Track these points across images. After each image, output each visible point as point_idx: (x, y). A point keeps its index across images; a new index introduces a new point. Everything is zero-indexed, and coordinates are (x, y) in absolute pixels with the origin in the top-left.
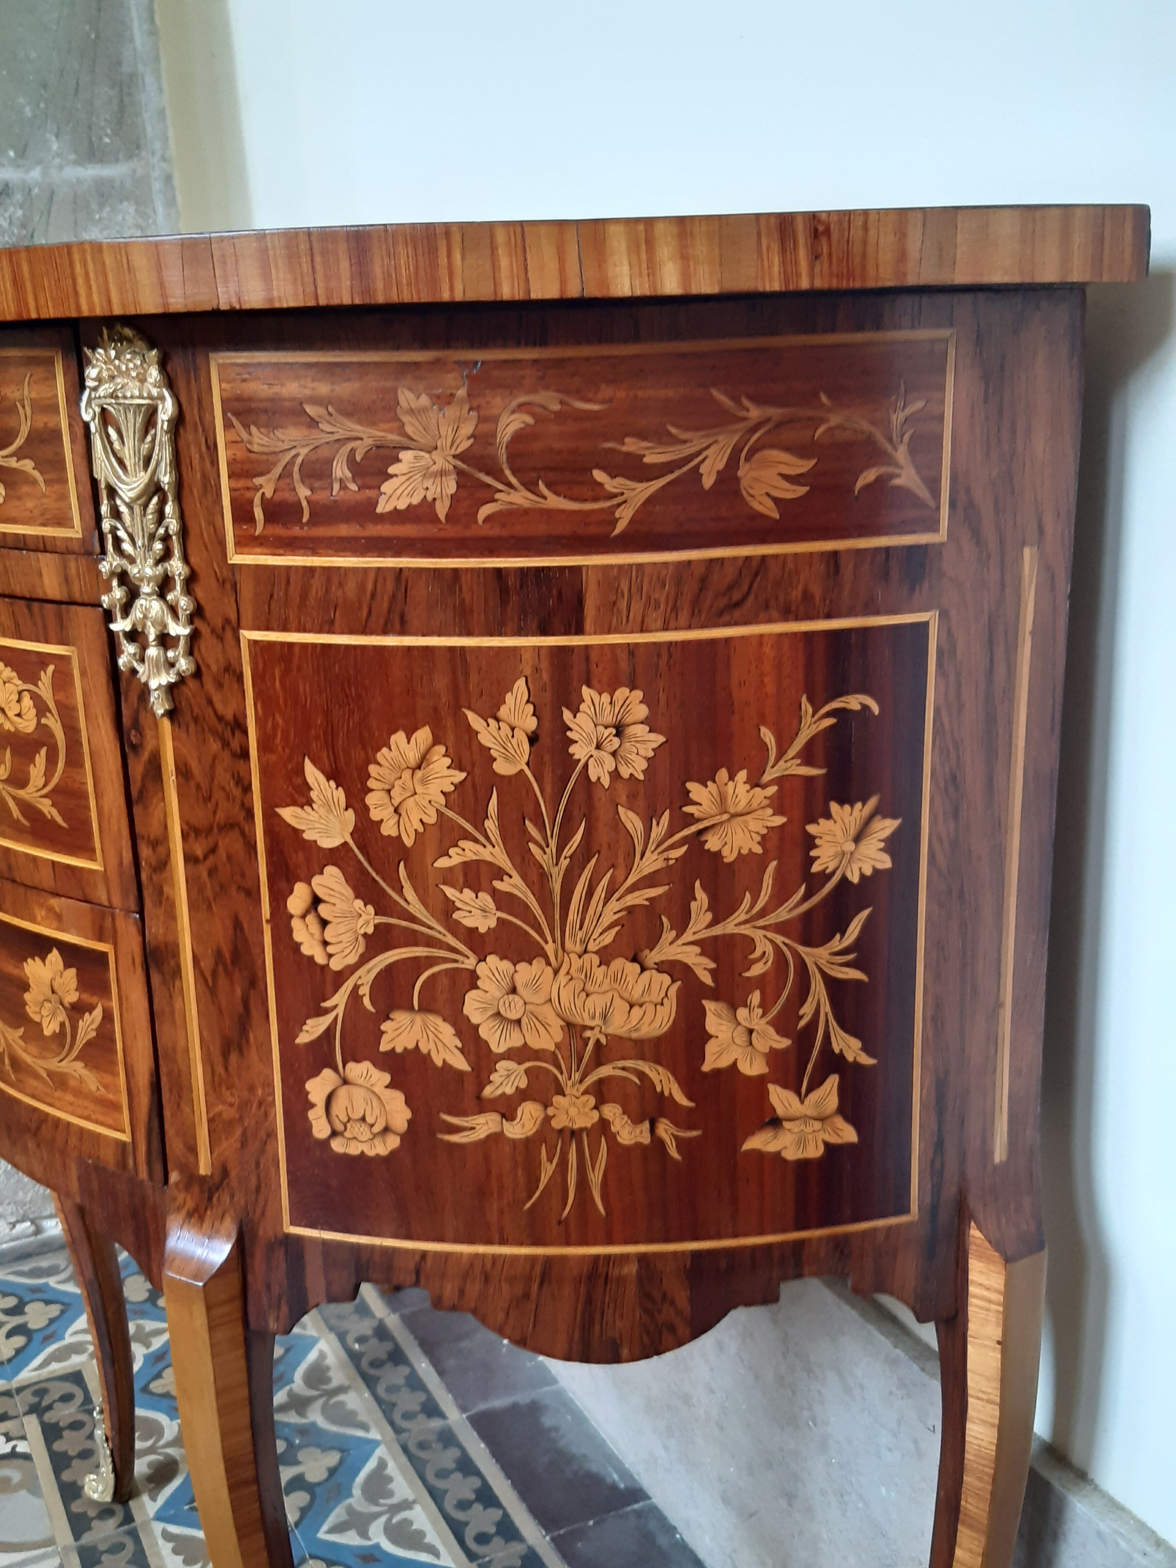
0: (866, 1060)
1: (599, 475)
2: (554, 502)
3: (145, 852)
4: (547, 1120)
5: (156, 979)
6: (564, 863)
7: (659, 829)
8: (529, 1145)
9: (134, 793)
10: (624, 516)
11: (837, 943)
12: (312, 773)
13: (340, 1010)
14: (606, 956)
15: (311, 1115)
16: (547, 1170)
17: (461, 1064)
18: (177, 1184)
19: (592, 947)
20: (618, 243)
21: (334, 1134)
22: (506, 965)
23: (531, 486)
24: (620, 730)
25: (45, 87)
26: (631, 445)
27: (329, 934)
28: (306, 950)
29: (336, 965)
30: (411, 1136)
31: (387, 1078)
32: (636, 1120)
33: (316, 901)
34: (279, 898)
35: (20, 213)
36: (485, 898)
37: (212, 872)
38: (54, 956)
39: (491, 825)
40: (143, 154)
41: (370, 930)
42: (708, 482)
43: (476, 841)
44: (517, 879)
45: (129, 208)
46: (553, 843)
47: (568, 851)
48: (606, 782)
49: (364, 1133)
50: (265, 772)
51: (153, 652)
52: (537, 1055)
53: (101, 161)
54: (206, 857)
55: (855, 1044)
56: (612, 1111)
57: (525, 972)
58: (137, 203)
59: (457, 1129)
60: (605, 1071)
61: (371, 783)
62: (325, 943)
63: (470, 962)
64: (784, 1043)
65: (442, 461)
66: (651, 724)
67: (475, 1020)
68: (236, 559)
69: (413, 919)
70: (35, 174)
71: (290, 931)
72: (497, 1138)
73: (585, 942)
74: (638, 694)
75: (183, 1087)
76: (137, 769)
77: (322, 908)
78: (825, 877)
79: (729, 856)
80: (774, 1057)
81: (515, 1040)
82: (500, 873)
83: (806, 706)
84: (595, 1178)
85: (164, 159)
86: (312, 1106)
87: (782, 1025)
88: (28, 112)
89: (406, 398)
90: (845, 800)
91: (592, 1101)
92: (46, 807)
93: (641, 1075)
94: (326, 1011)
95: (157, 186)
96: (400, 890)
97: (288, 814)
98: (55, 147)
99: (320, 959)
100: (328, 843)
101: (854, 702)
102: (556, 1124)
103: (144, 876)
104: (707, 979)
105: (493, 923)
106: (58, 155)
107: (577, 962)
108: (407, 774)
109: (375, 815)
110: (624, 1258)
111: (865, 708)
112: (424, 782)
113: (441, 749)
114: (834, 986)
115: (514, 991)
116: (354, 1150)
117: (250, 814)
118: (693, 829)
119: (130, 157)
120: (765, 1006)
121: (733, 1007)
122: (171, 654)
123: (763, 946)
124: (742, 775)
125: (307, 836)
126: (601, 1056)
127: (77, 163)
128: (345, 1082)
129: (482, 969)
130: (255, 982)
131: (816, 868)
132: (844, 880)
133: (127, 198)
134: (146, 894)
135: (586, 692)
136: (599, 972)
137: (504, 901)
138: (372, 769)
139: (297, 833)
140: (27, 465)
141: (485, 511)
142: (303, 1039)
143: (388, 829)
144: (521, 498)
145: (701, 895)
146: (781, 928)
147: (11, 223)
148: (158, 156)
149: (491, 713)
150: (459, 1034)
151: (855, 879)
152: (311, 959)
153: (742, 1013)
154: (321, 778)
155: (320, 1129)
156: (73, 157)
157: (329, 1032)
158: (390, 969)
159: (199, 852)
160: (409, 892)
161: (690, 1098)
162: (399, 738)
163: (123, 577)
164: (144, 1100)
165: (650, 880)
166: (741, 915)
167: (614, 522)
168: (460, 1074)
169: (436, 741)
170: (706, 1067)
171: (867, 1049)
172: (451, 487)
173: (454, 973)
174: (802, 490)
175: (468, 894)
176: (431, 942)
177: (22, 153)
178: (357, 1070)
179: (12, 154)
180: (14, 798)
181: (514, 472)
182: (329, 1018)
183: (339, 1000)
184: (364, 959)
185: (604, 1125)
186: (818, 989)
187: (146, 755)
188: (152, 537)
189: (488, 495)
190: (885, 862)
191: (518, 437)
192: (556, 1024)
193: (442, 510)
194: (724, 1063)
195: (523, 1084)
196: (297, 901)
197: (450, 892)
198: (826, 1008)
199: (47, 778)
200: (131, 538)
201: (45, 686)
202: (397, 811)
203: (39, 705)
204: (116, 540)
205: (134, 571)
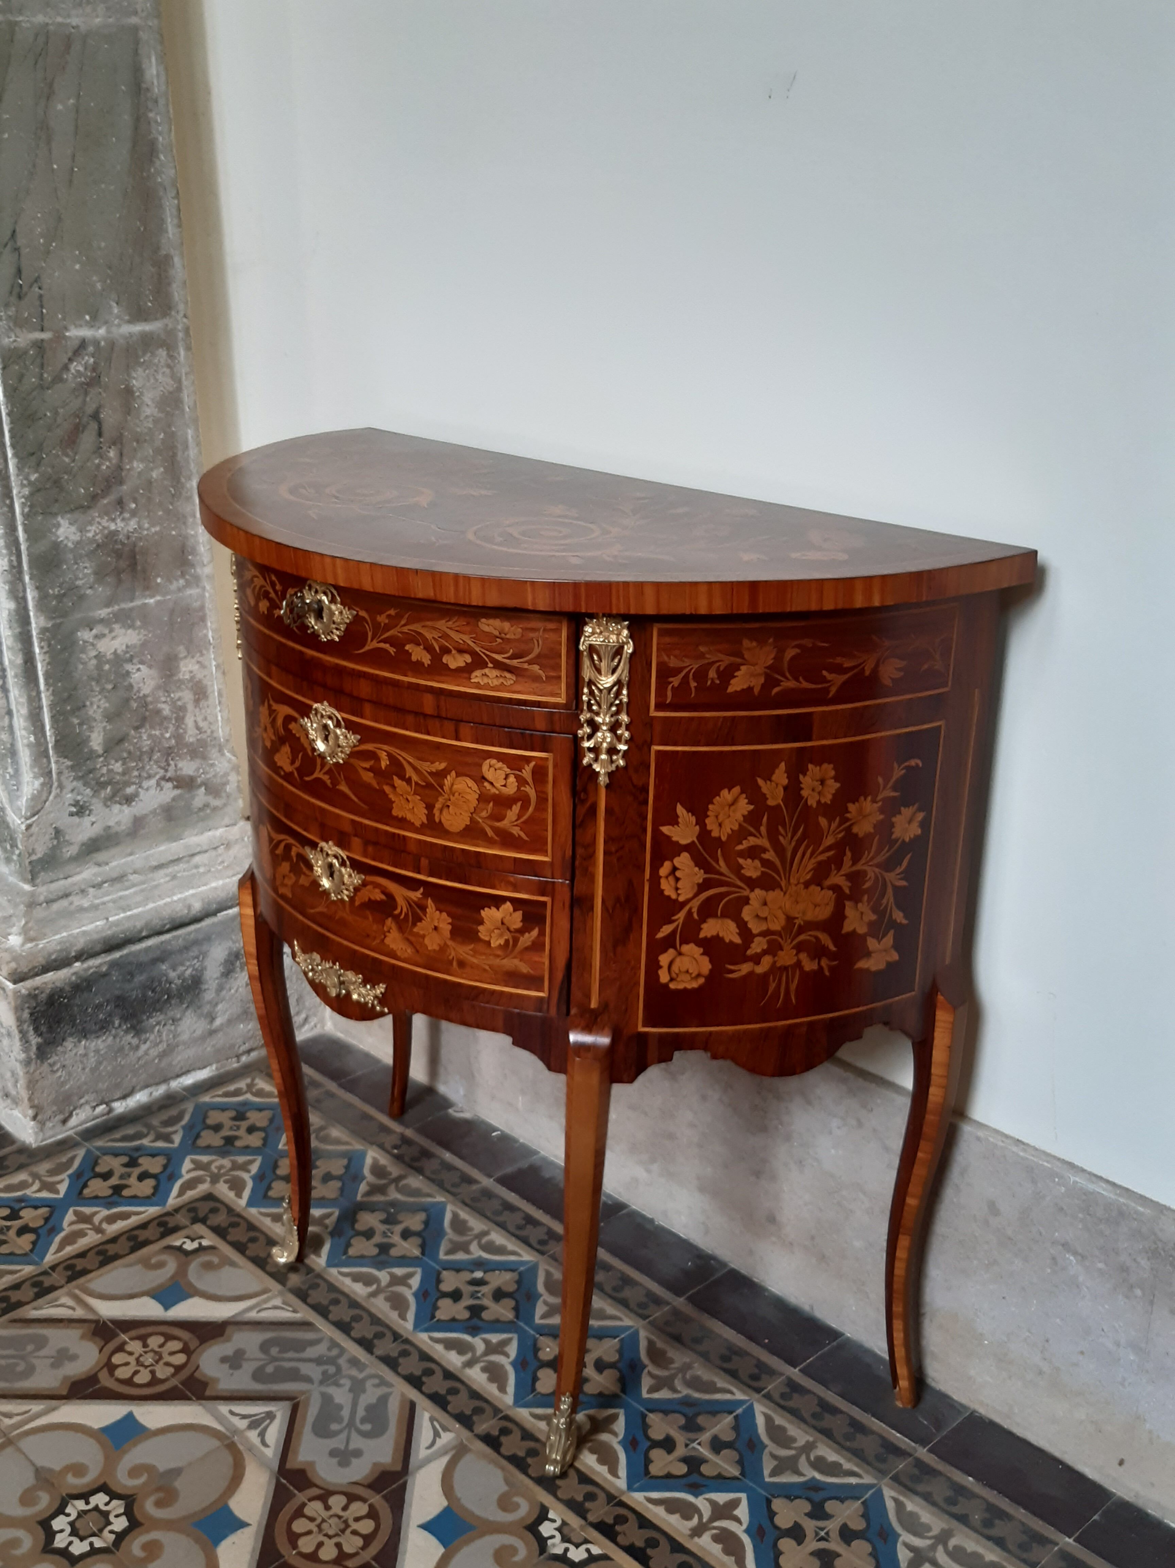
0: (905, 922)
1: (825, 673)
2: (805, 685)
3: (580, 851)
4: (775, 962)
5: (577, 912)
6: (793, 843)
7: (834, 826)
8: (765, 976)
9: (578, 822)
10: (833, 690)
11: (899, 870)
12: (680, 810)
13: (681, 921)
14: (807, 885)
15: (660, 972)
16: (772, 986)
17: (737, 940)
18: (575, 1015)
19: (802, 881)
20: (859, 586)
21: (672, 980)
22: (763, 893)
23: (797, 680)
24: (822, 782)
25: (110, 268)
26: (839, 660)
27: (679, 885)
28: (666, 893)
29: (681, 899)
30: (710, 978)
31: (701, 950)
32: (812, 958)
33: (675, 869)
34: (655, 869)
35: (92, 360)
36: (757, 863)
37: (619, 859)
38: (508, 906)
39: (763, 829)
40: (173, 313)
41: (701, 881)
42: (867, 673)
43: (755, 836)
44: (772, 853)
45: (162, 353)
46: (790, 835)
47: (796, 838)
48: (814, 805)
49: (688, 977)
50: (655, 810)
51: (604, 757)
52: (773, 933)
53: (146, 320)
54: (617, 851)
55: (901, 914)
56: (803, 956)
57: (771, 895)
58: (168, 349)
59: (732, 971)
60: (802, 937)
61: (709, 813)
62: (677, 889)
63: (746, 893)
64: (874, 917)
65: (759, 669)
66: (836, 779)
67: (746, 919)
68: (653, 713)
69: (722, 874)
70: (102, 332)
71: (659, 883)
72: (751, 973)
73: (798, 879)
74: (832, 766)
75: (587, 966)
76: (582, 810)
77: (678, 874)
78: (897, 840)
79: (861, 835)
80: (871, 924)
81: (764, 927)
82: (765, 850)
83: (896, 765)
84: (793, 987)
85: (185, 316)
86: (661, 967)
87: (874, 910)
88: (99, 286)
89: (746, 643)
90: (907, 805)
91: (795, 952)
92: (516, 831)
93: (816, 938)
94: (674, 921)
95: (181, 335)
96: (717, 862)
97: (665, 829)
98: (116, 311)
99: (674, 896)
100: (683, 842)
101: (913, 762)
102: (778, 965)
103: (577, 863)
104: (847, 891)
105: (758, 873)
106: (118, 317)
107: (794, 888)
108: (727, 808)
109: (709, 828)
110: (801, 1024)
111: (917, 765)
112: (734, 811)
113: (744, 796)
114: (896, 888)
115: (765, 904)
116: (681, 986)
117: (645, 830)
118: (848, 824)
119: (165, 315)
120: (869, 901)
121: (857, 902)
122: (615, 757)
123: (871, 874)
124: (869, 798)
125: (674, 839)
126: (801, 930)
127: (129, 322)
128: (680, 954)
129: (752, 896)
130: (636, 911)
131: (894, 837)
132: (904, 841)
133: (161, 346)
134: (577, 873)
135: (810, 766)
136: (804, 892)
137: (766, 863)
138: (710, 806)
139: (668, 838)
140: (536, 668)
141: (776, 690)
142: (660, 935)
143: (715, 834)
144: (791, 684)
145: (849, 854)
146: (878, 866)
147: (86, 369)
148: (182, 314)
149: (768, 778)
150: (738, 927)
151: (907, 840)
152: (669, 897)
153: (860, 905)
154: (685, 812)
155: (664, 977)
156: (127, 318)
157: (674, 932)
158: (708, 899)
159: (613, 849)
160: (722, 863)
161: (835, 946)
162: (725, 792)
163: (591, 723)
164: (560, 975)
165: (829, 849)
166: (863, 861)
167: (828, 692)
168: (737, 945)
169: (742, 792)
170: (844, 932)
171: (906, 917)
172: (762, 680)
173: (739, 898)
174: (902, 674)
175: (749, 861)
176: (728, 884)
177: (94, 318)
178: (686, 948)
179: (87, 317)
180: (491, 827)
181: (790, 672)
182: (675, 924)
183: (681, 916)
184: (696, 895)
185: (798, 964)
186: (890, 891)
187: (588, 804)
188: (612, 705)
189: (778, 683)
190: (919, 832)
191: (793, 658)
192: (782, 918)
193: (756, 691)
194: (850, 929)
195: (765, 947)
196: (664, 871)
197: (741, 861)
198: (892, 900)
199: (519, 817)
200: (599, 704)
201: (527, 772)
202: (720, 825)
203: (521, 781)
204: (590, 705)
205: (599, 720)
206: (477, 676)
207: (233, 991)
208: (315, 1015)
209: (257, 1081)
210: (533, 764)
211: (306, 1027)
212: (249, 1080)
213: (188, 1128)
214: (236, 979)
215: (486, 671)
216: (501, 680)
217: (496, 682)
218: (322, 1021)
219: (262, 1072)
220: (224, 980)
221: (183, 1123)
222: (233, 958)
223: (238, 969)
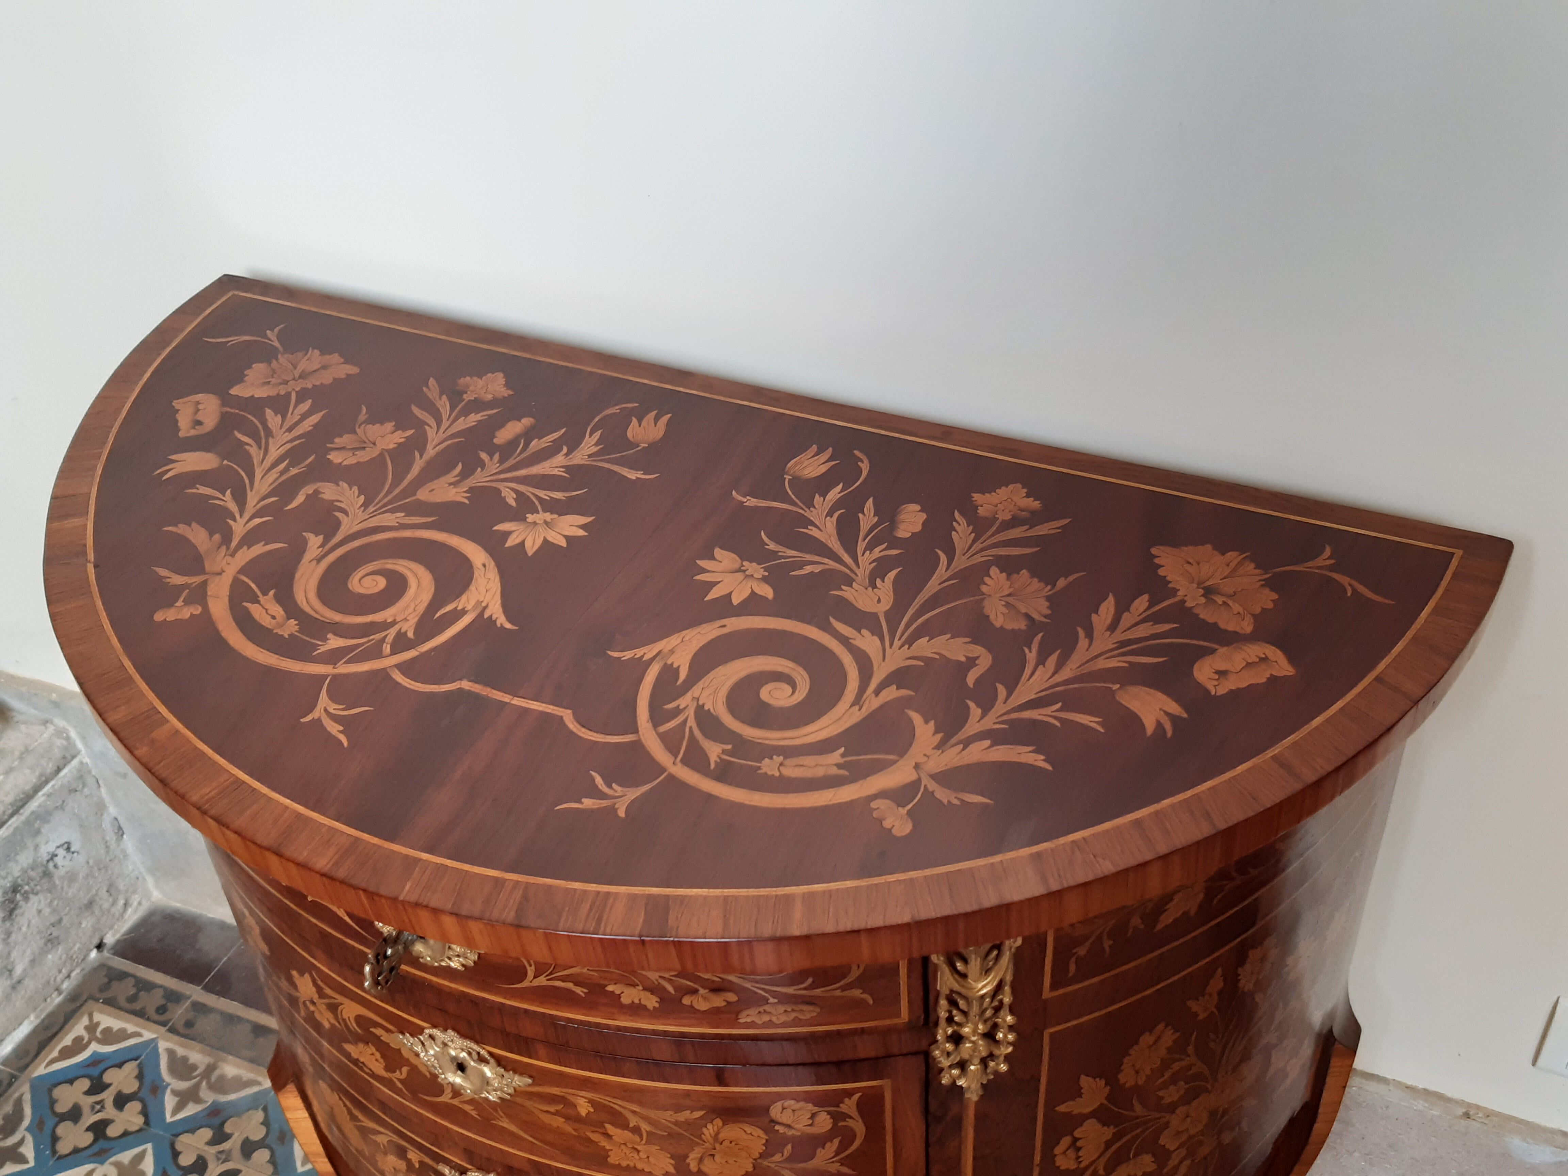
12: (1084, 1081)
22: (1186, 1107)
24: (1263, 959)
27: (1081, 1153)
28: (1064, 1167)
29: (1083, 1165)
33: (1076, 1140)
34: (1048, 1151)
36: (1181, 1084)
37: (996, 1159)
39: (1190, 1048)
41: (1110, 1137)
43: (1180, 1060)
44: (1199, 1064)
46: (1221, 1035)
47: (1227, 1033)
48: (1252, 988)
50: (1049, 1095)
51: (974, 1069)
52: (1194, 1136)
54: (993, 1153)
57: (1195, 1104)
61: (1123, 1067)
62: (1078, 1158)
63: (1166, 1119)
67: (1164, 1143)
68: (1048, 996)
69: (1136, 1118)
71: (1054, 1161)
73: (1227, 1069)
76: (938, 1127)
77: (1079, 1144)
81: (1184, 1138)
82: (1191, 1067)
92: (833, 1168)
96: (1131, 1109)
97: (1063, 1108)
99: (1073, 1167)
100: (1088, 1110)
105: (1182, 1093)
107: (1221, 1081)
108: (1147, 1051)
109: (1122, 1082)
112: (1156, 1050)
113: (1169, 1028)
115: (1187, 1116)
117: (1034, 1120)
122: (992, 1064)
125: (1075, 1112)
129: (1173, 1118)
135: (1251, 952)
137: (1191, 1078)
138: (1125, 1060)
139: (1067, 1114)
140: (856, 992)
143: (1129, 1084)
149: (1200, 994)
152: (1067, 1170)
154: (1090, 1080)
158: (1118, 1150)
159: (988, 1152)
160: (1137, 1107)
162: (1145, 1037)
163: (953, 1037)
169: (1167, 1026)
173: (1157, 1128)
175: (1171, 1087)
176: (1144, 1123)
180: (791, 1169)
184: (1103, 1153)
187: (948, 1118)
188: (986, 1010)
192: (1206, 1117)
195: (1184, 1154)
196: (1061, 1148)
197: (1161, 1093)
199: (837, 1153)
200: (965, 1013)
201: (849, 1106)
202: (1137, 1072)
203: (837, 1117)
204: (950, 1020)
205: (966, 1030)
206: (749, 1016)
207: (24, 929)
208: (134, 892)
209: (97, 1017)
210: (857, 1096)
211: (130, 911)
212: (85, 1021)
213: (37, 1127)
214: (22, 914)
215: (767, 1008)
216: (794, 1015)
217: (784, 1018)
218: (148, 895)
219: (97, 1000)
220: (8, 924)
221: (26, 1122)
222: (10, 895)
223: (22, 903)
